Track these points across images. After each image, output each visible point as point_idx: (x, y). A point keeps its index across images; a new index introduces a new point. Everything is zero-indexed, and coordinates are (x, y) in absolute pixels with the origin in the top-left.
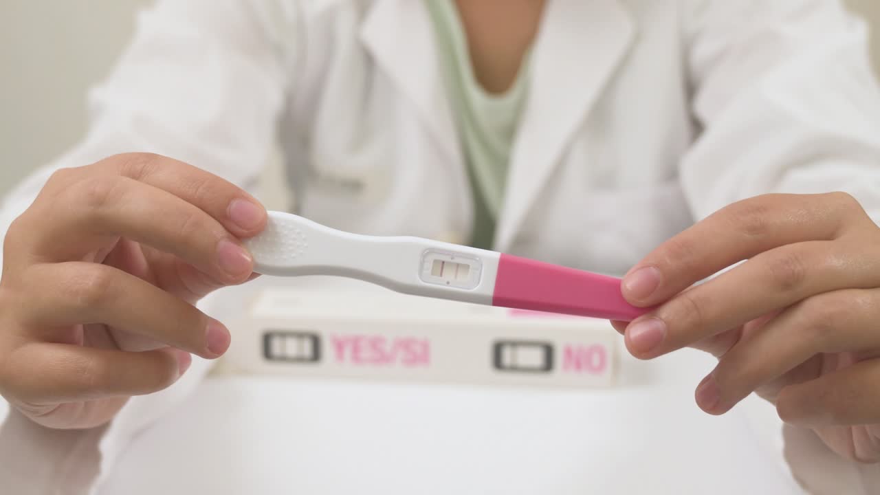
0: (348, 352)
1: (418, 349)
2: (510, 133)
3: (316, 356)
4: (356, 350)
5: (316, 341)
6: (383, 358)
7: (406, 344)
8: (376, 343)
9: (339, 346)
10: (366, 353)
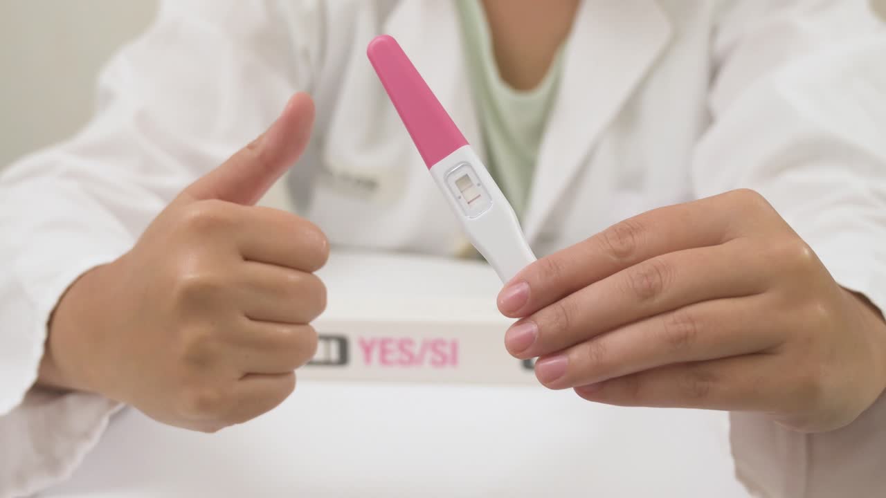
0: (375, 354)
1: (447, 350)
2: (537, 132)
3: (343, 359)
4: (384, 352)
5: (343, 343)
6: (412, 360)
7: (435, 345)
8: (403, 345)
9: (367, 349)
10: (394, 355)
